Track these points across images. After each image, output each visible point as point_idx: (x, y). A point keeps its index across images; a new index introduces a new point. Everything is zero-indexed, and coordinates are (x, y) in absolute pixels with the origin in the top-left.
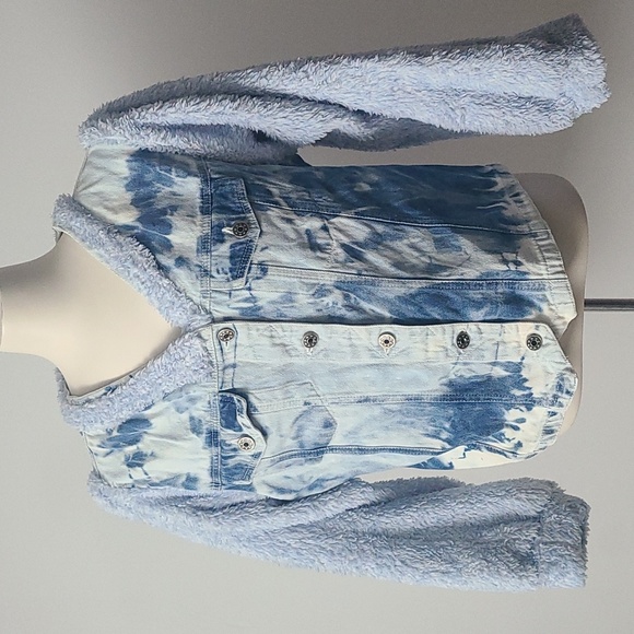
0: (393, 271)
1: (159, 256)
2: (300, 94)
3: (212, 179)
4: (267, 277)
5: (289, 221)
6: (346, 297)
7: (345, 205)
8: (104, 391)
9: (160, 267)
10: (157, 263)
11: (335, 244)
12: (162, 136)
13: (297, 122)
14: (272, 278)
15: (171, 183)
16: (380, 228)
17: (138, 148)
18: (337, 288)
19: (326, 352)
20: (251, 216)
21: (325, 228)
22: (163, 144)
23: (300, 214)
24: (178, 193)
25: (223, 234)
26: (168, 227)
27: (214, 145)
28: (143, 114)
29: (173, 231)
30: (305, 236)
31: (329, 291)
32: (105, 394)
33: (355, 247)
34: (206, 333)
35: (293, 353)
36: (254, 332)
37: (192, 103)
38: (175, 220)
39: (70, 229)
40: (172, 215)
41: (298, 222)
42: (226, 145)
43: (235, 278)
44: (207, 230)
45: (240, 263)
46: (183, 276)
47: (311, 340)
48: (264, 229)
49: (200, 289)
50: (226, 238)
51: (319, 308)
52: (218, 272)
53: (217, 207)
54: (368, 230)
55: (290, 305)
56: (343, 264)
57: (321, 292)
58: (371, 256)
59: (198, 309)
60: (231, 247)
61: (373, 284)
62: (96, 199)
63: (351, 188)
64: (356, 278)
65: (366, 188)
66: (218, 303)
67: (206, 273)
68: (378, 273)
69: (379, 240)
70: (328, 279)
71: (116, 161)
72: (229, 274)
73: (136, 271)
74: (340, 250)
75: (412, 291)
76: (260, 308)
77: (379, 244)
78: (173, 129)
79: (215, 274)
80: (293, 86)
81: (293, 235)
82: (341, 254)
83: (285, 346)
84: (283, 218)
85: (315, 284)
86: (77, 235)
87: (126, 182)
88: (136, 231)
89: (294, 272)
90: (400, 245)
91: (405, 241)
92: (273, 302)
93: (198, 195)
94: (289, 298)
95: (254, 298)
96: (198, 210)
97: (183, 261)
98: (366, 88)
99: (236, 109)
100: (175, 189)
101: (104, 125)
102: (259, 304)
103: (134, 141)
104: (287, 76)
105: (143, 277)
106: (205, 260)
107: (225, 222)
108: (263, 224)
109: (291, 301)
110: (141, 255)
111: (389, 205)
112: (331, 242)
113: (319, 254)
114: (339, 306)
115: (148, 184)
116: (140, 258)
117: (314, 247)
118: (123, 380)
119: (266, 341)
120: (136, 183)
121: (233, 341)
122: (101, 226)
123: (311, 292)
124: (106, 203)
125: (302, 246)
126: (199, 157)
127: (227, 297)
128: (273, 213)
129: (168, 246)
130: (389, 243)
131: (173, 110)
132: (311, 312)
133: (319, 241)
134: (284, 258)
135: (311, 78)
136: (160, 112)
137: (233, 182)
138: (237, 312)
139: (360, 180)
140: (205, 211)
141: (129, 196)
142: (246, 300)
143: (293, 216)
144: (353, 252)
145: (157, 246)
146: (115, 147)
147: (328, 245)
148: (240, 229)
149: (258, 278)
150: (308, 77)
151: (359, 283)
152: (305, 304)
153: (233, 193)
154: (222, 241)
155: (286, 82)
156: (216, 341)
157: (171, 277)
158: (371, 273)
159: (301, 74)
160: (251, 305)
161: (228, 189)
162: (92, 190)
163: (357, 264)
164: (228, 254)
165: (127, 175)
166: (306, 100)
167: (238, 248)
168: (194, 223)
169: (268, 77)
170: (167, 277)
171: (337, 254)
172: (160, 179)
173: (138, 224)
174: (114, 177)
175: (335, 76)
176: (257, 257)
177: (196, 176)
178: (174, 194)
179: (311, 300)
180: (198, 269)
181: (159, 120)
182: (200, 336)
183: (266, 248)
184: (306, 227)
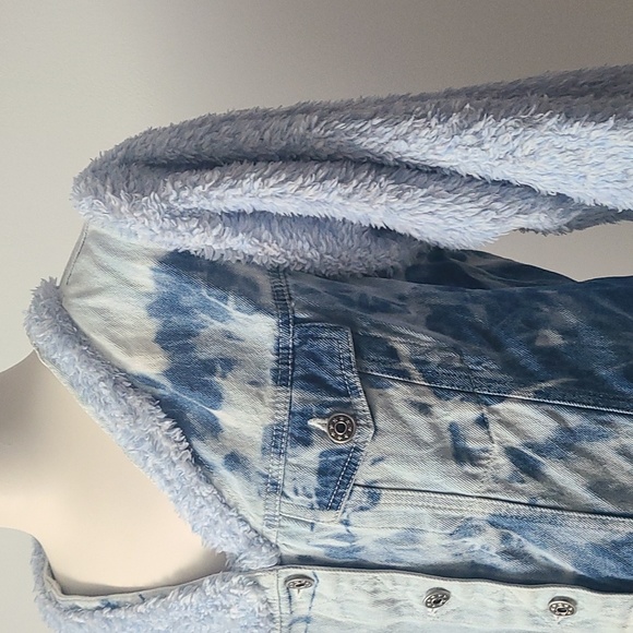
0: (588, 498)
1: (197, 444)
2: (463, 171)
3: (297, 321)
4: (377, 509)
5: (424, 409)
6: (506, 538)
7: (519, 377)
8: (98, 604)
9: (197, 461)
10: (195, 455)
11: (496, 448)
12: (215, 232)
13: (451, 221)
14: (385, 508)
15: (224, 316)
16: (573, 420)
17: (172, 249)
18: (492, 524)
19: (459, 613)
20: (360, 403)
21: (482, 422)
22: (216, 247)
23: (442, 394)
24: (237, 334)
25: (309, 430)
26: (216, 397)
27: (303, 249)
28: (184, 194)
29: (224, 404)
30: (448, 434)
31: (478, 528)
32: (99, 608)
33: (529, 452)
34: (267, 580)
35: (404, 610)
36: (346, 586)
37: (272, 181)
38: (229, 386)
39: (54, 362)
40: (224, 376)
41: (437, 410)
42: (323, 248)
43: (324, 506)
44: (283, 416)
45: (335, 482)
46: (234, 485)
47: (438, 599)
48: (380, 425)
49: (263, 513)
50: (314, 437)
51: (458, 551)
52: (296, 492)
53: (303, 378)
54: (553, 424)
55: (410, 547)
56: (506, 484)
57: (466, 528)
58: (554, 470)
59: (259, 539)
60: (322, 455)
61: (553, 522)
62: (97, 320)
63: (530, 342)
64: (525, 511)
65: (555, 339)
66: (291, 536)
67: (275, 488)
68: (563, 503)
69: (571, 440)
70: (480, 511)
71: (133, 265)
72: (315, 499)
73: (157, 462)
74: (503, 461)
75: (617, 537)
76: (359, 549)
77: (569, 447)
78: (234, 218)
79: (290, 494)
80: (452, 157)
81: (427, 436)
82: (504, 466)
83: (393, 602)
84: (414, 404)
85: (456, 518)
86: (64, 374)
87: (148, 301)
88: (161, 391)
89: (423, 499)
90: (604, 449)
91: (613, 443)
92: (383, 541)
93: (271, 344)
94: (411, 537)
95: (352, 536)
96: (268, 372)
97: (237, 461)
98: (580, 169)
99: (349, 196)
100: (231, 327)
101: (115, 202)
102: (359, 543)
103: (166, 238)
104: (443, 139)
105: (170, 474)
106: (275, 467)
107: (314, 409)
108: (380, 415)
109: (414, 541)
110: (168, 437)
111: (591, 373)
112: (490, 446)
113: (469, 469)
114: (493, 552)
115: (186, 311)
116: (165, 444)
117: (461, 455)
118: (129, 598)
119: (365, 599)
120: (165, 305)
121: (310, 590)
122: (104, 373)
123: (449, 532)
124: (113, 331)
125: (441, 455)
126: (276, 271)
127: (307, 529)
128: (398, 393)
129: (214, 429)
130: (585, 445)
131: (238, 191)
132: (443, 557)
133: (471, 445)
134: (409, 475)
135: (486, 146)
136: (215, 193)
137: (333, 334)
138: (322, 550)
139: (545, 323)
140: (281, 379)
141: (152, 326)
142: (339, 537)
143: (430, 400)
144: (524, 464)
145: (195, 423)
146: (133, 241)
147: (487, 451)
148: (341, 428)
149: (362, 509)
150: (480, 145)
151: (531, 519)
152: (436, 547)
153: (331, 354)
154: (307, 443)
155: (440, 149)
156: (282, 590)
157: (215, 480)
158: (551, 503)
159: (469, 138)
160: (345, 544)
161: (323, 345)
162: (91, 302)
163: (531, 486)
164: (317, 466)
165: (151, 290)
166: (471, 179)
167: (334, 459)
168: (260, 397)
169: (410, 138)
170: (209, 481)
171: (497, 467)
172: (206, 307)
173: (165, 381)
174: (130, 290)
175: (530, 145)
176: (364, 473)
177: (269, 313)
178: (230, 337)
179: (448, 542)
180: (262, 480)
181: (213, 205)
182: (256, 585)
183: (381, 460)
184: (450, 419)
